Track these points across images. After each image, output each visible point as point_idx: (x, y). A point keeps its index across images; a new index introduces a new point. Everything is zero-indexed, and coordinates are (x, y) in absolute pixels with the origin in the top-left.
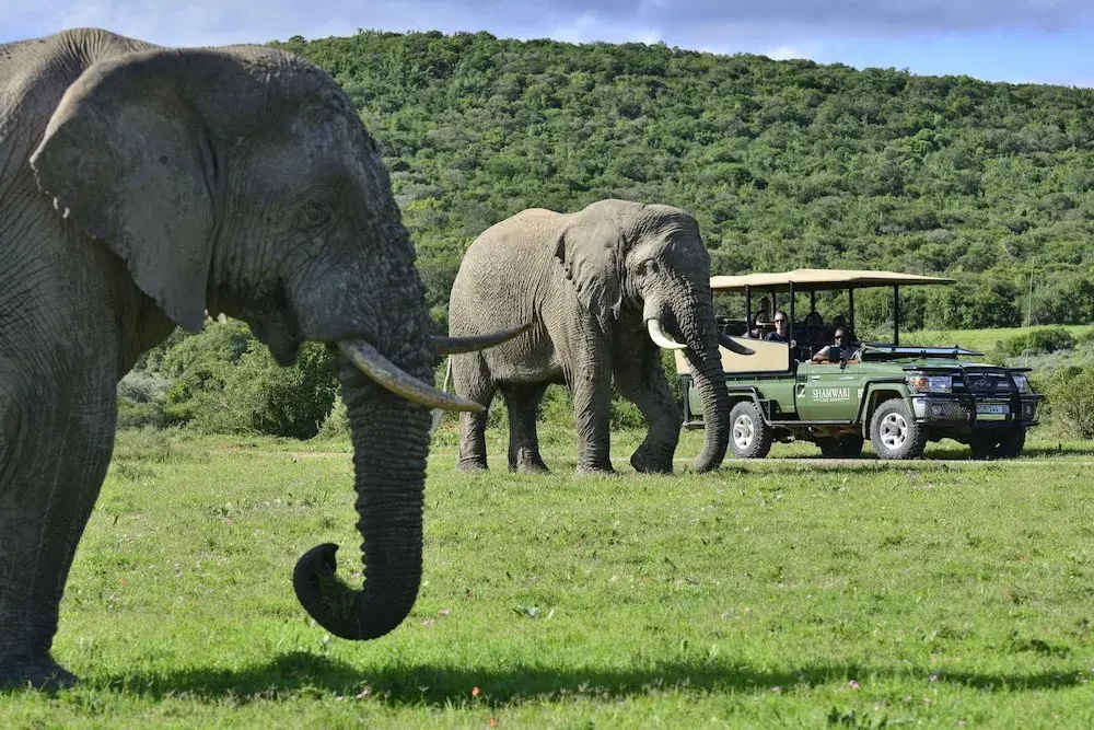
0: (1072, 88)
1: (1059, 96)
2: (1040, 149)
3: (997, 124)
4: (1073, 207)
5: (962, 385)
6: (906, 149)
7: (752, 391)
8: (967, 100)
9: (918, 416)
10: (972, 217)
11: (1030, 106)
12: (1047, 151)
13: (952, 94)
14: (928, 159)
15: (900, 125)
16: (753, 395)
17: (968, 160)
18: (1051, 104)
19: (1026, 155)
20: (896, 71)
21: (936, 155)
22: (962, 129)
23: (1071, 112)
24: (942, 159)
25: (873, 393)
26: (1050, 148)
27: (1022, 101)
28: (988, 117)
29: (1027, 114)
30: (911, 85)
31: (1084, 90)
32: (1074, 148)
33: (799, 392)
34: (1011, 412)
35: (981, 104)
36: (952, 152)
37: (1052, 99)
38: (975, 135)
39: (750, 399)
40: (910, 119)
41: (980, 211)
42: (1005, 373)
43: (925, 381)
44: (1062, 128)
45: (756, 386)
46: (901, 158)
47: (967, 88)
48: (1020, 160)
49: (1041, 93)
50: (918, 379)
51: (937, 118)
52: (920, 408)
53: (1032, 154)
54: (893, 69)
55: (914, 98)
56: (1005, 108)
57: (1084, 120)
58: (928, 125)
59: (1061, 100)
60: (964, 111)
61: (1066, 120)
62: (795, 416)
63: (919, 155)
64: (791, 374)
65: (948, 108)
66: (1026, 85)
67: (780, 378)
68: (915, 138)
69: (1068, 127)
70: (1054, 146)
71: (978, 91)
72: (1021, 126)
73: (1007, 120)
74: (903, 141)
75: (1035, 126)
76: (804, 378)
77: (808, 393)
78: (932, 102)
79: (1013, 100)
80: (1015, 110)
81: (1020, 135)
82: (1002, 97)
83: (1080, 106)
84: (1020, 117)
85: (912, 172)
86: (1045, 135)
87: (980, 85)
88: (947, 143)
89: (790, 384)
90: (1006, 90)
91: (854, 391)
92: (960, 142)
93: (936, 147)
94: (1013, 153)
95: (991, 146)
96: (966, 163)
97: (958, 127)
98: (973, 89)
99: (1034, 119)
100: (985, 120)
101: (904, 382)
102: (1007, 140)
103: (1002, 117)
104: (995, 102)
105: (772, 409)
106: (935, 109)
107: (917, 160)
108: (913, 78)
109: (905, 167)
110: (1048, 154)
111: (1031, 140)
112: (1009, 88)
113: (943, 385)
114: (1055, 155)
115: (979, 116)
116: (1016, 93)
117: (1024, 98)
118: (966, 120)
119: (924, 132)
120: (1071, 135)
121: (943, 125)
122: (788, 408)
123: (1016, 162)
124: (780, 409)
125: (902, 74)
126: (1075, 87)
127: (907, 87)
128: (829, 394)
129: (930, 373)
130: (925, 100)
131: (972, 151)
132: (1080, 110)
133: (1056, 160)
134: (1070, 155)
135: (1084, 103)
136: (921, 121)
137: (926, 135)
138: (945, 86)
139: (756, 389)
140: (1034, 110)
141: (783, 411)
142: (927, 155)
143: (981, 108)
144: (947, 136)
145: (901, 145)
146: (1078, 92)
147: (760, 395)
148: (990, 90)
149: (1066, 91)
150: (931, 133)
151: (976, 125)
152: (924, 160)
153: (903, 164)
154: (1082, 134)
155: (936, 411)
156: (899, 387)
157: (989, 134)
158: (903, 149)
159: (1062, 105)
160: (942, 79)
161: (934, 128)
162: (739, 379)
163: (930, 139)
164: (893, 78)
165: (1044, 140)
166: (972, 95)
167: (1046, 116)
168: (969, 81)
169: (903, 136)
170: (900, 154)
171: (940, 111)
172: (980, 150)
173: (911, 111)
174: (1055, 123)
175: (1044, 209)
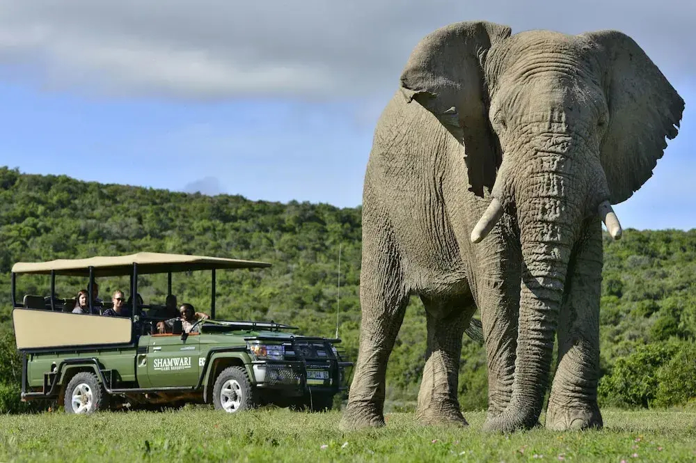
0: (148, 188)
1: (138, 194)
2: (122, 237)
3: (89, 216)
4: (146, 285)
5: (292, 353)
6: (14, 233)
7: (93, 362)
8: (65, 195)
9: (258, 380)
10: (67, 291)
11: (115, 202)
12: (127, 238)
13: (53, 190)
14: (32, 243)
15: (11, 213)
16: (94, 366)
17: (64, 244)
18: (132, 200)
19: (111, 242)
20: (9, 169)
21: (39, 239)
22: (60, 219)
23: (147, 208)
24: (43, 242)
25: (215, 360)
26: (130, 237)
27: (108, 197)
28: (82, 210)
29: (113, 208)
30: (21, 181)
31: (158, 190)
32: (149, 237)
33: (140, 362)
34: (330, 378)
35: (76, 198)
36: (51, 237)
37: (133, 197)
38: (70, 224)
39: (91, 370)
40: (18, 209)
41: (73, 287)
42: (324, 343)
43: (263, 350)
44: (140, 221)
45: (98, 357)
46: (10, 241)
47: (66, 185)
48: (106, 246)
49: (124, 191)
50: (257, 348)
51: (41, 209)
52: (259, 373)
53: (116, 241)
54: (6, 168)
55: (22, 193)
56: (96, 202)
57: (157, 214)
58: (33, 214)
59: (140, 198)
60: (62, 204)
61: (143, 214)
62: (134, 384)
63: (24, 239)
64: (133, 346)
65: (50, 201)
66: (113, 185)
67: (121, 350)
68: (22, 225)
69: (144, 220)
70: (133, 235)
71: (74, 188)
72: (107, 218)
73: (96, 213)
74: (12, 227)
75: (118, 218)
76: (145, 350)
77: (150, 363)
78: (38, 195)
79: (102, 196)
80: (103, 204)
81: (106, 225)
82: (94, 194)
83: (154, 203)
84: (108, 211)
85: (18, 253)
86: (127, 226)
87: (76, 183)
88: (47, 230)
89: (130, 356)
90: (96, 188)
91: (195, 360)
92: (58, 229)
93: (37, 233)
94: (100, 240)
95: (84, 233)
96: (62, 246)
97: (56, 217)
98: (71, 186)
99: (118, 212)
100: (79, 212)
101: (245, 350)
102: (96, 230)
103: (93, 210)
104: (88, 198)
105: (112, 378)
106: (39, 202)
107: (23, 243)
108: (21, 176)
109: (13, 249)
110: (128, 242)
111: (115, 229)
112: (99, 186)
113: (277, 354)
114: (134, 243)
115: (75, 209)
116: (105, 191)
117: (111, 195)
118: (64, 211)
119: (30, 220)
120: (147, 226)
121: (45, 214)
122: (127, 376)
123: (103, 247)
124: (120, 378)
125: (12, 171)
126: (151, 188)
127: (17, 182)
128: (170, 363)
129: (267, 342)
130: (32, 194)
131: (68, 237)
132: (155, 207)
133: (134, 246)
134: (146, 243)
135: (158, 201)
136: (27, 212)
137: (31, 222)
138: (47, 183)
139: (97, 360)
140: (119, 205)
141: (123, 380)
142: (31, 239)
143: (77, 202)
144: (48, 224)
145: (10, 230)
146: (153, 192)
147: (101, 366)
148: (84, 188)
149: (144, 191)
150: (36, 221)
151: (72, 216)
152: (29, 243)
153: (11, 246)
154: (155, 226)
155: (273, 376)
156: (241, 355)
157: (81, 223)
158: (12, 234)
159: (140, 202)
160: (45, 177)
161: (37, 217)
162: (79, 352)
163: (34, 226)
164: (7, 175)
165: (126, 229)
166: (70, 191)
167: (128, 210)
168: (67, 180)
169: (12, 223)
170: (10, 237)
171: (43, 203)
172: (74, 236)
173: (19, 203)
174: (135, 216)
175: (124, 286)
